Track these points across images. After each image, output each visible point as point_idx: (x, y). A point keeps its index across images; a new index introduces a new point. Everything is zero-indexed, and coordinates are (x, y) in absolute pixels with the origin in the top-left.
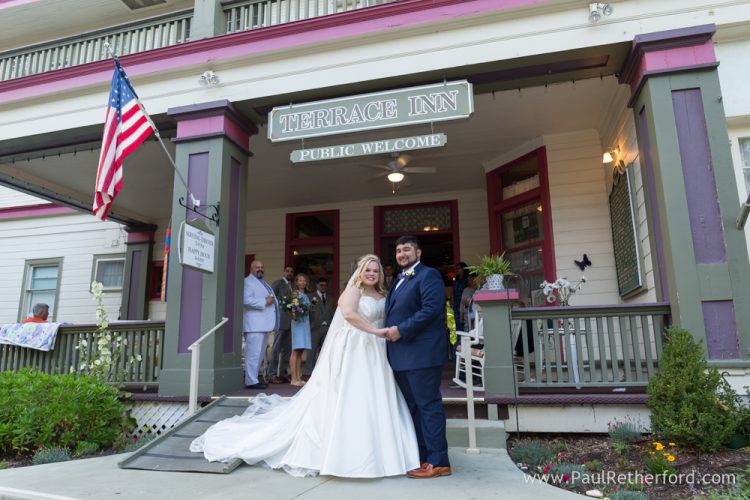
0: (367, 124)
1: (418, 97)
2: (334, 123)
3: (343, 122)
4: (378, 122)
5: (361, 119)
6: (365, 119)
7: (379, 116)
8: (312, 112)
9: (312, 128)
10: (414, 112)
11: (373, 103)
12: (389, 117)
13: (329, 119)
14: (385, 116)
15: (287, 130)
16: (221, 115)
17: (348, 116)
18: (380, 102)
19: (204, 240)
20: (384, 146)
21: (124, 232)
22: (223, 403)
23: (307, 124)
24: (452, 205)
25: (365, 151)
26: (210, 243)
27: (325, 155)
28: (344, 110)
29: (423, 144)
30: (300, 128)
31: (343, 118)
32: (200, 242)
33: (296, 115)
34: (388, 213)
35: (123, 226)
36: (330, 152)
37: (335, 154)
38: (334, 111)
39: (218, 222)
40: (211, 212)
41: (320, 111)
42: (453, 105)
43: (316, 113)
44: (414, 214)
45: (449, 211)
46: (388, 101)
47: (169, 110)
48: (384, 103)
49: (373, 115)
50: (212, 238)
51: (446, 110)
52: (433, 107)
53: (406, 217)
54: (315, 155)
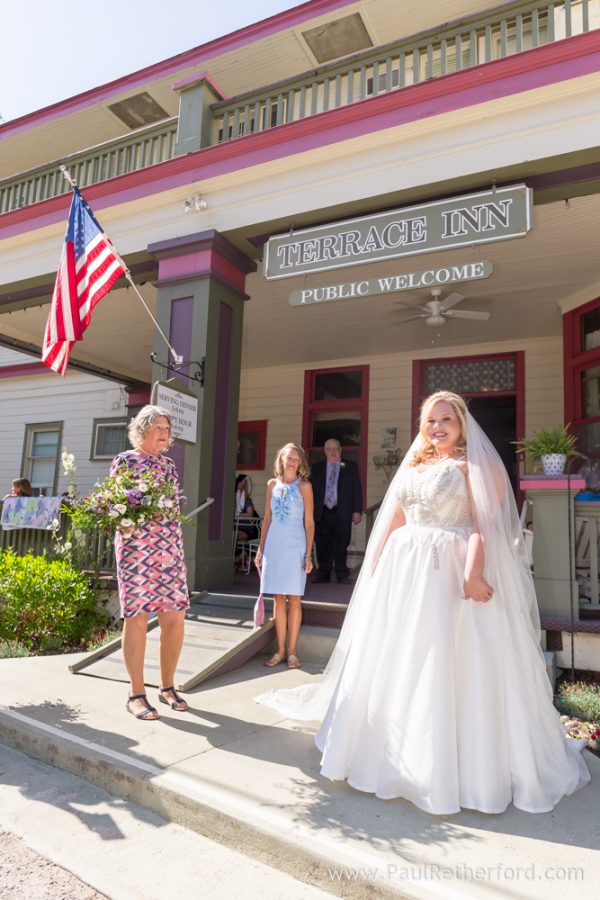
0: (387, 252)
1: (456, 212)
2: (344, 253)
3: (356, 250)
4: (401, 249)
5: (378, 246)
6: (383, 246)
7: (402, 241)
8: (316, 240)
9: (316, 260)
10: (449, 233)
11: (394, 224)
12: (415, 241)
13: (338, 248)
14: (410, 240)
15: (287, 264)
16: (207, 249)
17: (361, 243)
18: (403, 222)
19: (184, 404)
20: (407, 281)
21: (125, 392)
22: (204, 601)
23: (310, 256)
24: (517, 357)
25: (382, 288)
26: (192, 408)
27: (332, 295)
28: (357, 235)
29: (459, 275)
30: (302, 261)
31: (355, 245)
32: (179, 407)
33: (297, 244)
34: (432, 368)
35: (123, 386)
36: (338, 292)
37: (344, 293)
38: (344, 236)
39: (202, 381)
40: (194, 369)
41: (327, 238)
42: (504, 220)
43: (322, 241)
44: (466, 369)
45: (512, 365)
46: (414, 220)
47: (149, 246)
48: (410, 223)
49: (395, 240)
50: (194, 402)
51: (494, 226)
52: (476, 225)
53: (455, 375)
54: (319, 296)
